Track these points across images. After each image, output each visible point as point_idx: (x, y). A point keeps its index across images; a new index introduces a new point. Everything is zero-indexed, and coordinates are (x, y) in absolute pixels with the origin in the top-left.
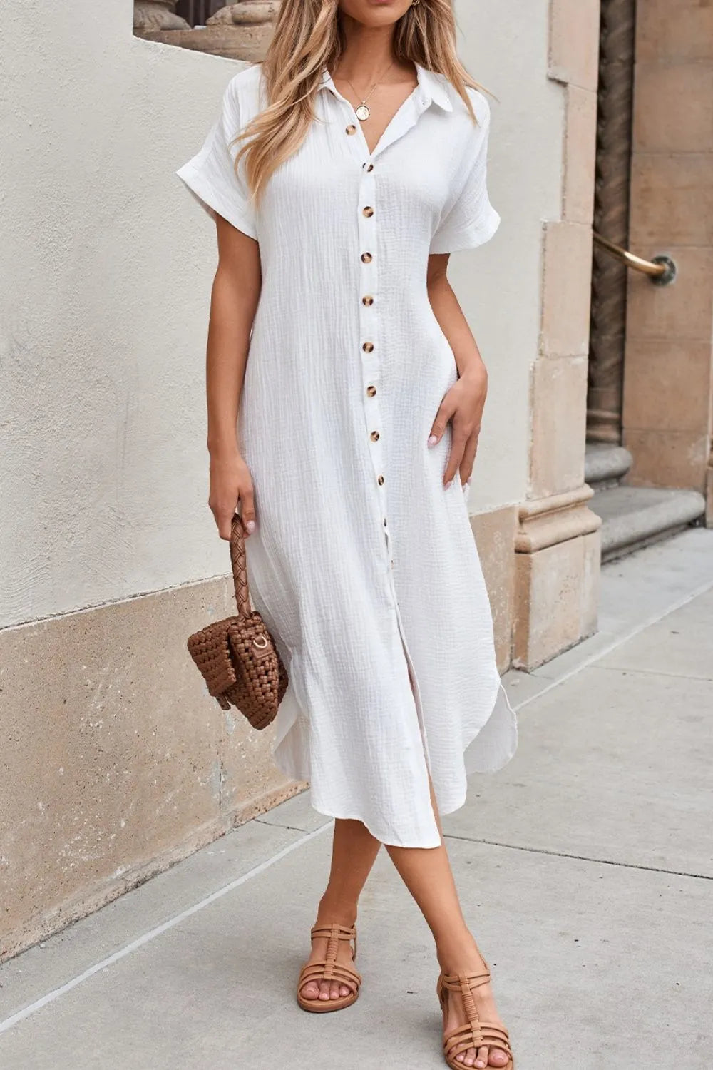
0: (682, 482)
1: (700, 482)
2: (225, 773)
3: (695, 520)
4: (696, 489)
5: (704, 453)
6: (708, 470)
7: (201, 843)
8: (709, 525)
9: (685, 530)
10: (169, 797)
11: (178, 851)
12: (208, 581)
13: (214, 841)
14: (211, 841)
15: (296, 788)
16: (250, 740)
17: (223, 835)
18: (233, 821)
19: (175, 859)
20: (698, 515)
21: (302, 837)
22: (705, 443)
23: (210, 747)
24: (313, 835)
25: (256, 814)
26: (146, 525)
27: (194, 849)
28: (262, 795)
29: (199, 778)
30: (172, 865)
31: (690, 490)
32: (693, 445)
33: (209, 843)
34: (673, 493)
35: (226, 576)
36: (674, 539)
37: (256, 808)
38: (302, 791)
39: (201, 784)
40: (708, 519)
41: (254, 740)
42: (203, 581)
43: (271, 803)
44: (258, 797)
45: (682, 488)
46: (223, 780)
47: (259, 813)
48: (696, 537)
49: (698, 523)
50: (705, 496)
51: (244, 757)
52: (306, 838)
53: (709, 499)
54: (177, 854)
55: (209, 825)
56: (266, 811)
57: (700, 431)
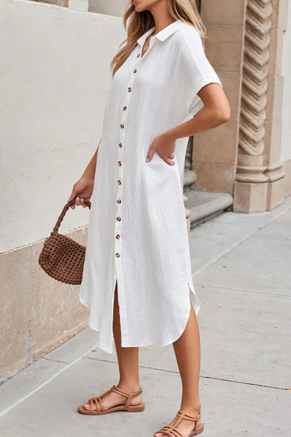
0: (222, 189)
1: (231, 189)
2: (31, 336)
3: (228, 208)
4: (229, 193)
5: (233, 175)
6: (235, 183)
7: (21, 368)
8: (234, 211)
9: (223, 213)
10: (9, 347)
11: (11, 372)
12: (26, 246)
13: (25, 368)
14: (24, 368)
15: (59, 343)
16: (41, 320)
17: (29, 365)
18: (33, 358)
19: (10, 376)
20: (230, 205)
21: (65, 366)
22: (233, 170)
23: (25, 324)
24: (70, 365)
25: (43, 355)
26: (3, 221)
27: (17, 371)
28: (45, 346)
29: (20, 339)
30: (9, 379)
31: (225, 193)
32: (227, 170)
33: (24, 369)
34: (217, 195)
35: (34, 244)
36: (218, 217)
37: (43, 352)
38: (62, 344)
39: (21, 341)
40: (234, 208)
41: (42, 320)
42: (25, 247)
43: (49, 350)
44: (44, 347)
45: (221, 192)
46: (30, 339)
47: (44, 354)
48: (228, 216)
49: (229, 209)
50: (233, 196)
51: (38, 328)
52: (67, 367)
53: (235, 197)
54: (11, 374)
55: (24, 360)
56: (47, 353)
57: (231, 164)
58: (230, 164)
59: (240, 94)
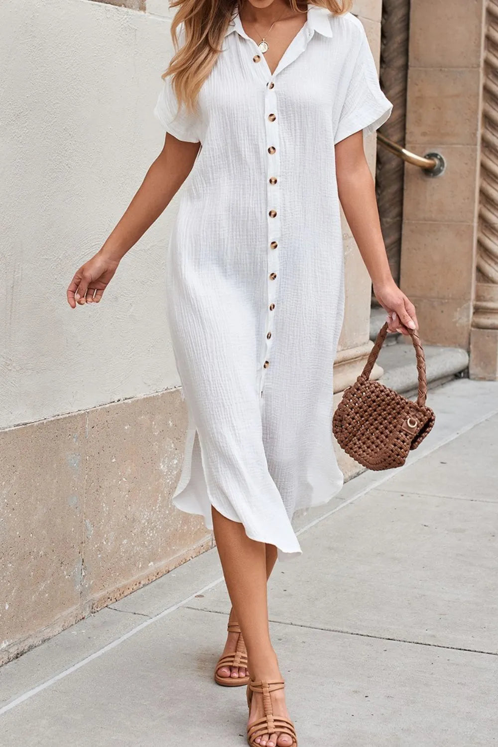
0: (451, 341)
1: (464, 341)
2: (85, 568)
3: (460, 373)
4: (461, 346)
5: (468, 316)
6: (471, 330)
7: (66, 625)
8: (471, 377)
9: (452, 380)
10: (42, 587)
11: (48, 630)
12: (74, 414)
13: (76, 623)
14: (74, 623)
15: (140, 583)
16: (105, 543)
17: (83, 618)
18: (91, 608)
19: (46, 637)
20: (462, 368)
21: (146, 621)
22: (468, 308)
23: (74, 548)
24: (154, 619)
25: (109, 602)
27: (60, 629)
28: (113, 588)
29: (65, 573)
30: (44, 641)
31: (456, 347)
32: (458, 309)
33: (72, 625)
34: (442, 350)
35: (88, 411)
36: (443, 387)
37: (109, 598)
38: (144, 585)
39: (67, 577)
40: (471, 372)
41: (107, 543)
42: (70, 415)
43: (120, 594)
44: (110, 589)
45: (449, 346)
46: (83, 574)
47: (111, 602)
48: (461, 386)
49: (462, 374)
50: (469, 352)
51: (99, 556)
52: (150, 621)
53: (472, 355)
54: (47, 633)
55: (72, 609)
56: (116, 601)
57: (464, 298)
58: (462, 299)
59: (478, 182)
